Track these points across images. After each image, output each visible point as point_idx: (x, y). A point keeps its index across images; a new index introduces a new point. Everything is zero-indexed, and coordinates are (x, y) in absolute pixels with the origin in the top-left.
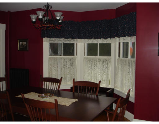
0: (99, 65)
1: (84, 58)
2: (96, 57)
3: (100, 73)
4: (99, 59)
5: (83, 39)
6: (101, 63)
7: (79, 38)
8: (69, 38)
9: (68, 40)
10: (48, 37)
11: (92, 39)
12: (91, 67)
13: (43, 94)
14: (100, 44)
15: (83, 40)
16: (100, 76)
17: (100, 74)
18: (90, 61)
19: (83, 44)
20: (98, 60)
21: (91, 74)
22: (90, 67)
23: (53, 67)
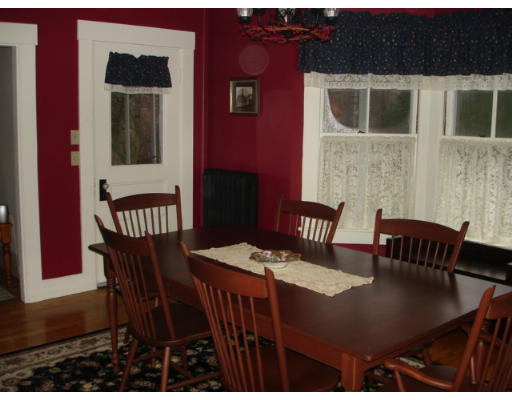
0: (494, 168)
1: (443, 142)
2: (485, 139)
3: (497, 197)
4: (494, 148)
5: (442, 75)
6: (501, 159)
7: (427, 73)
8: (391, 72)
9: (388, 81)
10: (319, 71)
11: (472, 76)
12: (466, 174)
13: (269, 252)
14: (500, 93)
15: (441, 79)
16: (494, 206)
17: (494, 199)
18: (464, 153)
19: (441, 94)
20: (490, 152)
21: (464, 198)
22: (461, 176)
23: (335, 167)
